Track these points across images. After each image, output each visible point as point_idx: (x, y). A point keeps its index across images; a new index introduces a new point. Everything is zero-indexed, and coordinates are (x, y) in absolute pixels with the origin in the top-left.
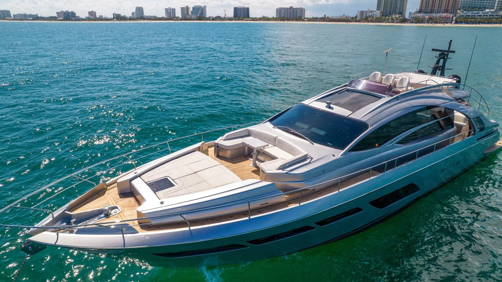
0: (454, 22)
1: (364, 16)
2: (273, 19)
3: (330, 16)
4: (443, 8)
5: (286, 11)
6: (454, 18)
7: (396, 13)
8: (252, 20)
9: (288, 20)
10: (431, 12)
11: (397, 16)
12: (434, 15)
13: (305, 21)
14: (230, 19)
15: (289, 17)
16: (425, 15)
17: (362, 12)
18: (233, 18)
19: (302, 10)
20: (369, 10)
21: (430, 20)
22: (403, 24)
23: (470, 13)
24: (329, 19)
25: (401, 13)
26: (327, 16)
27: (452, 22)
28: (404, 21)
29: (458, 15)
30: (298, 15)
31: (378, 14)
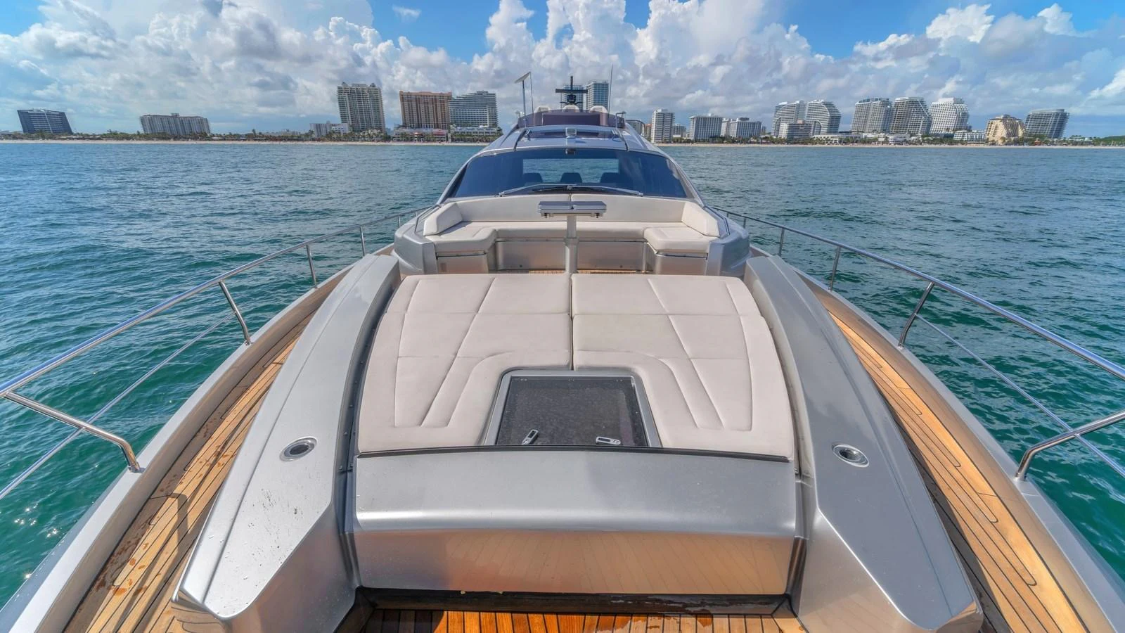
0: (450, 140)
1: (324, 134)
2: (139, 136)
3: (264, 132)
4: (432, 122)
5: (166, 123)
6: (449, 135)
7: (372, 128)
8: (84, 139)
9: (176, 138)
10: (419, 126)
11: (375, 131)
12: (424, 130)
13: (215, 140)
14: (14, 136)
15: (175, 133)
16: (412, 130)
17: (318, 126)
18: (22, 133)
19: (202, 122)
20: (328, 122)
21: (422, 137)
22: (387, 143)
23: (464, 129)
24: (263, 136)
25: (380, 126)
26: (257, 132)
27: (447, 140)
28: (387, 138)
29: (452, 131)
30: (196, 129)
31: (346, 128)
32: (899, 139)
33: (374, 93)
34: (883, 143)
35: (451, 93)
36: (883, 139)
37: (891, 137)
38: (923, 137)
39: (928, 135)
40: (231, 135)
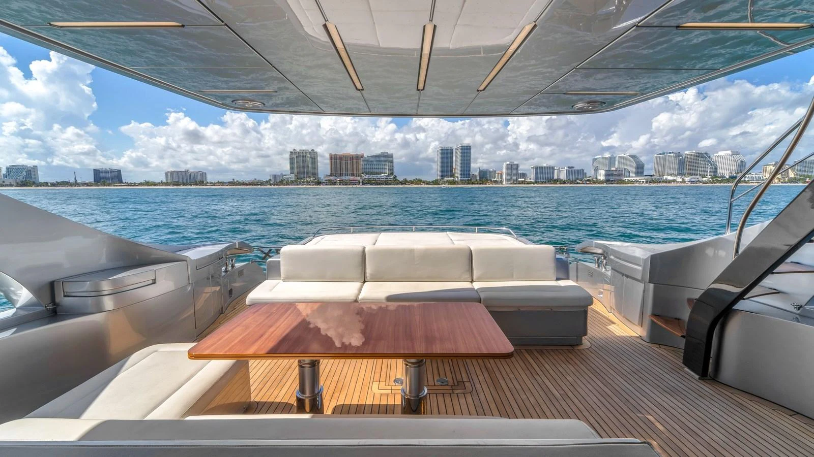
0: (361, 184)
1: (278, 181)
2: (162, 183)
3: (240, 180)
4: (349, 173)
5: (180, 175)
6: (361, 181)
7: (309, 177)
8: (128, 186)
9: (184, 185)
10: (341, 175)
11: (312, 179)
12: (344, 178)
13: (208, 185)
14: (88, 185)
15: (185, 181)
16: (336, 178)
17: (275, 176)
18: (93, 183)
19: (203, 174)
20: (282, 174)
21: (342, 182)
22: (318, 186)
23: (371, 177)
24: (239, 183)
25: (315, 175)
26: (235, 180)
27: (359, 184)
28: (319, 183)
29: (363, 178)
30: (199, 178)
31: (293, 177)
32: (693, 180)
33: (314, 155)
34: (681, 182)
35: (363, 154)
36: (681, 180)
37: (687, 179)
38: (712, 178)
39: (716, 177)
40: (219, 182)
